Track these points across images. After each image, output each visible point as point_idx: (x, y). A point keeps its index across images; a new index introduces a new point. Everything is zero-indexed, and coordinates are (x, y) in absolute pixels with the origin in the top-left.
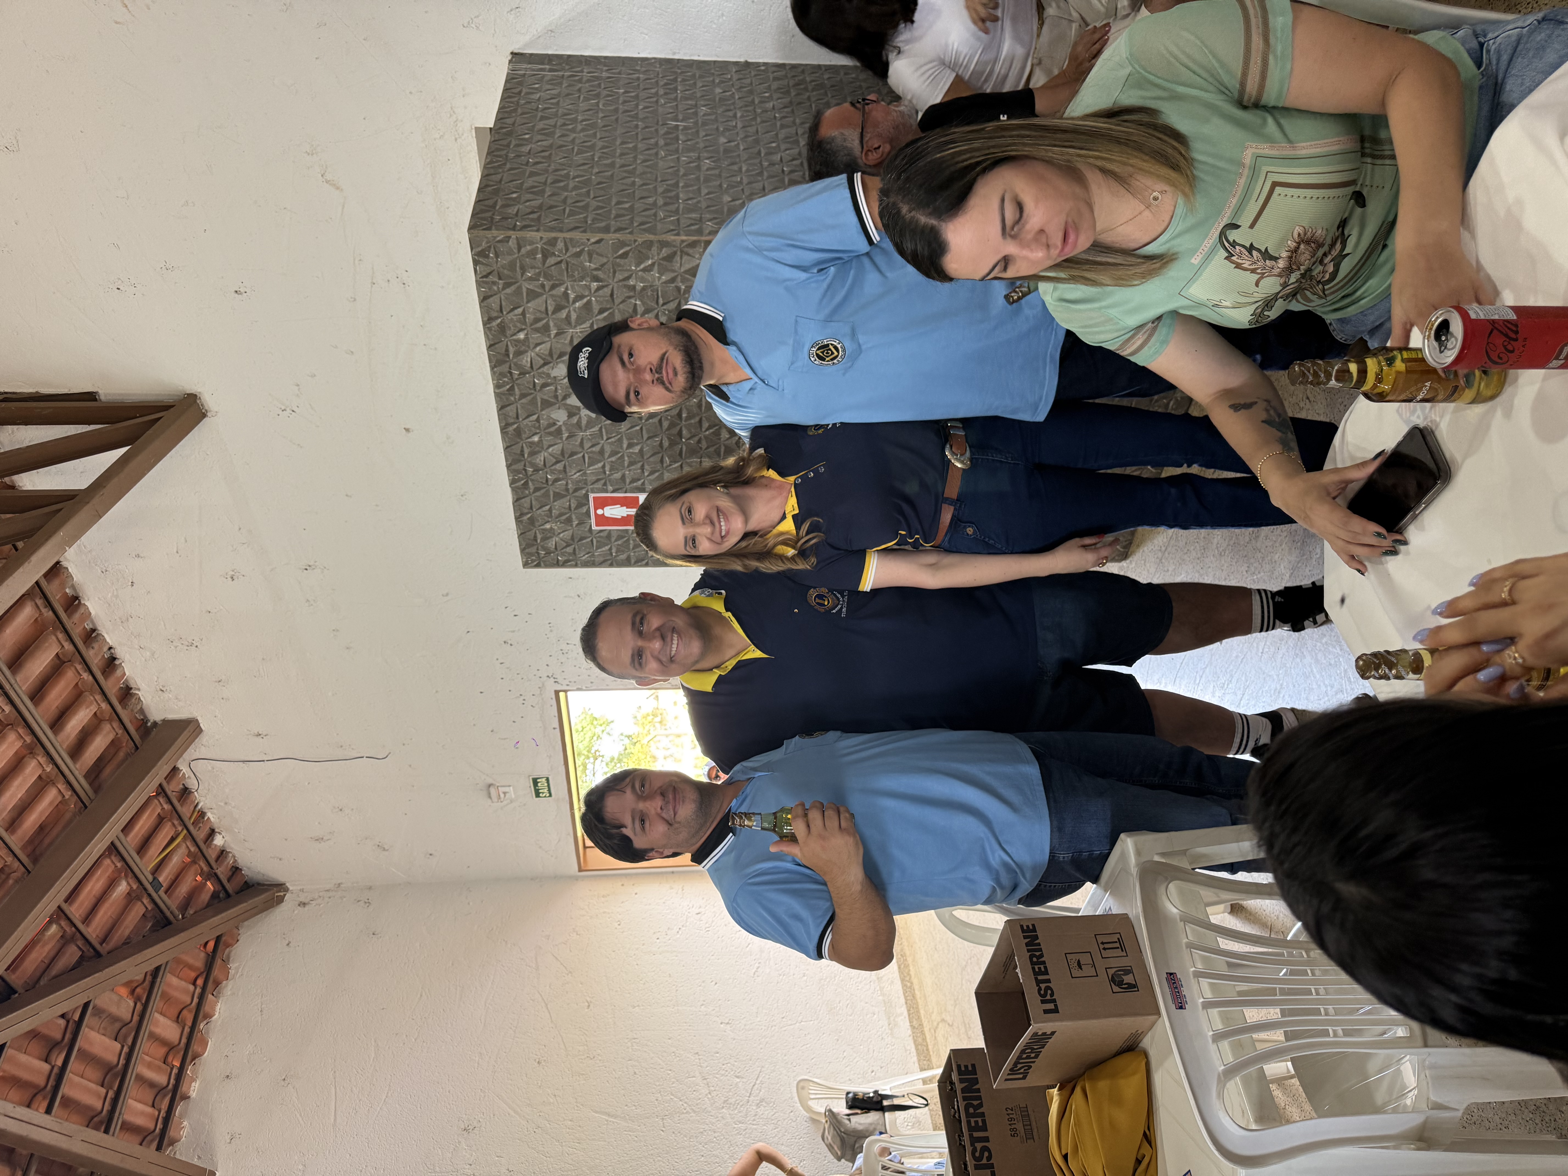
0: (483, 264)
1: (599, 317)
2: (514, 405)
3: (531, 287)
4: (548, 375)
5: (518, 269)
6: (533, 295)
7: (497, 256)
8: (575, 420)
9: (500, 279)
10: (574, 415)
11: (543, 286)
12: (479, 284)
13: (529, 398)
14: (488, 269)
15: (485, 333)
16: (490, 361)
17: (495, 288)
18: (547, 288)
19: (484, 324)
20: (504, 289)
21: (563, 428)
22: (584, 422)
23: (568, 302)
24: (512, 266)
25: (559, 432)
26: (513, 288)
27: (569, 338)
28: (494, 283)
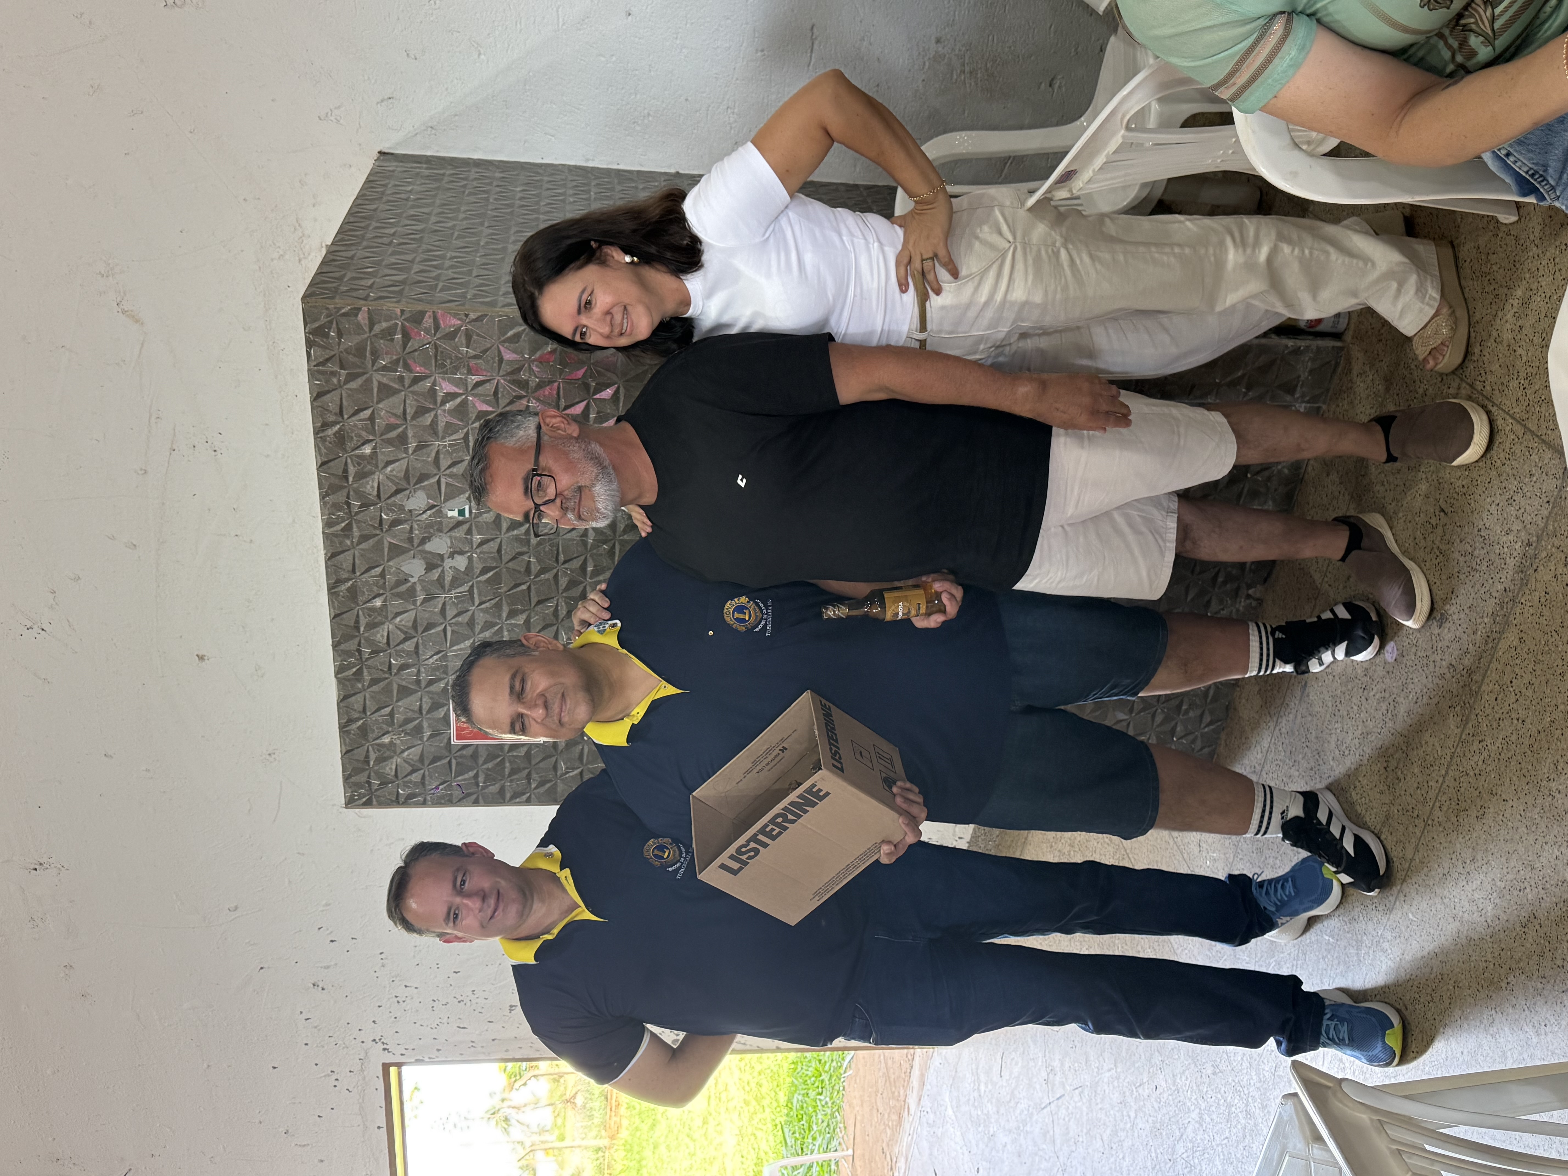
0: (319, 346)
2: (351, 553)
3: (385, 380)
4: (401, 508)
5: (368, 354)
6: (386, 391)
7: (340, 335)
8: (435, 574)
9: (342, 367)
10: (435, 566)
11: (401, 379)
12: (312, 374)
13: (371, 542)
14: (328, 353)
15: (316, 445)
16: (320, 487)
17: (335, 380)
18: (407, 382)
19: (316, 433)
20: (347, 382)
21: (418, 588)
22: (448, 579)
23: (435, 403)
24: (360, 351)
25: (412, 592)
26: (359, 381)
27: (433, 454)
28: (333, 374)
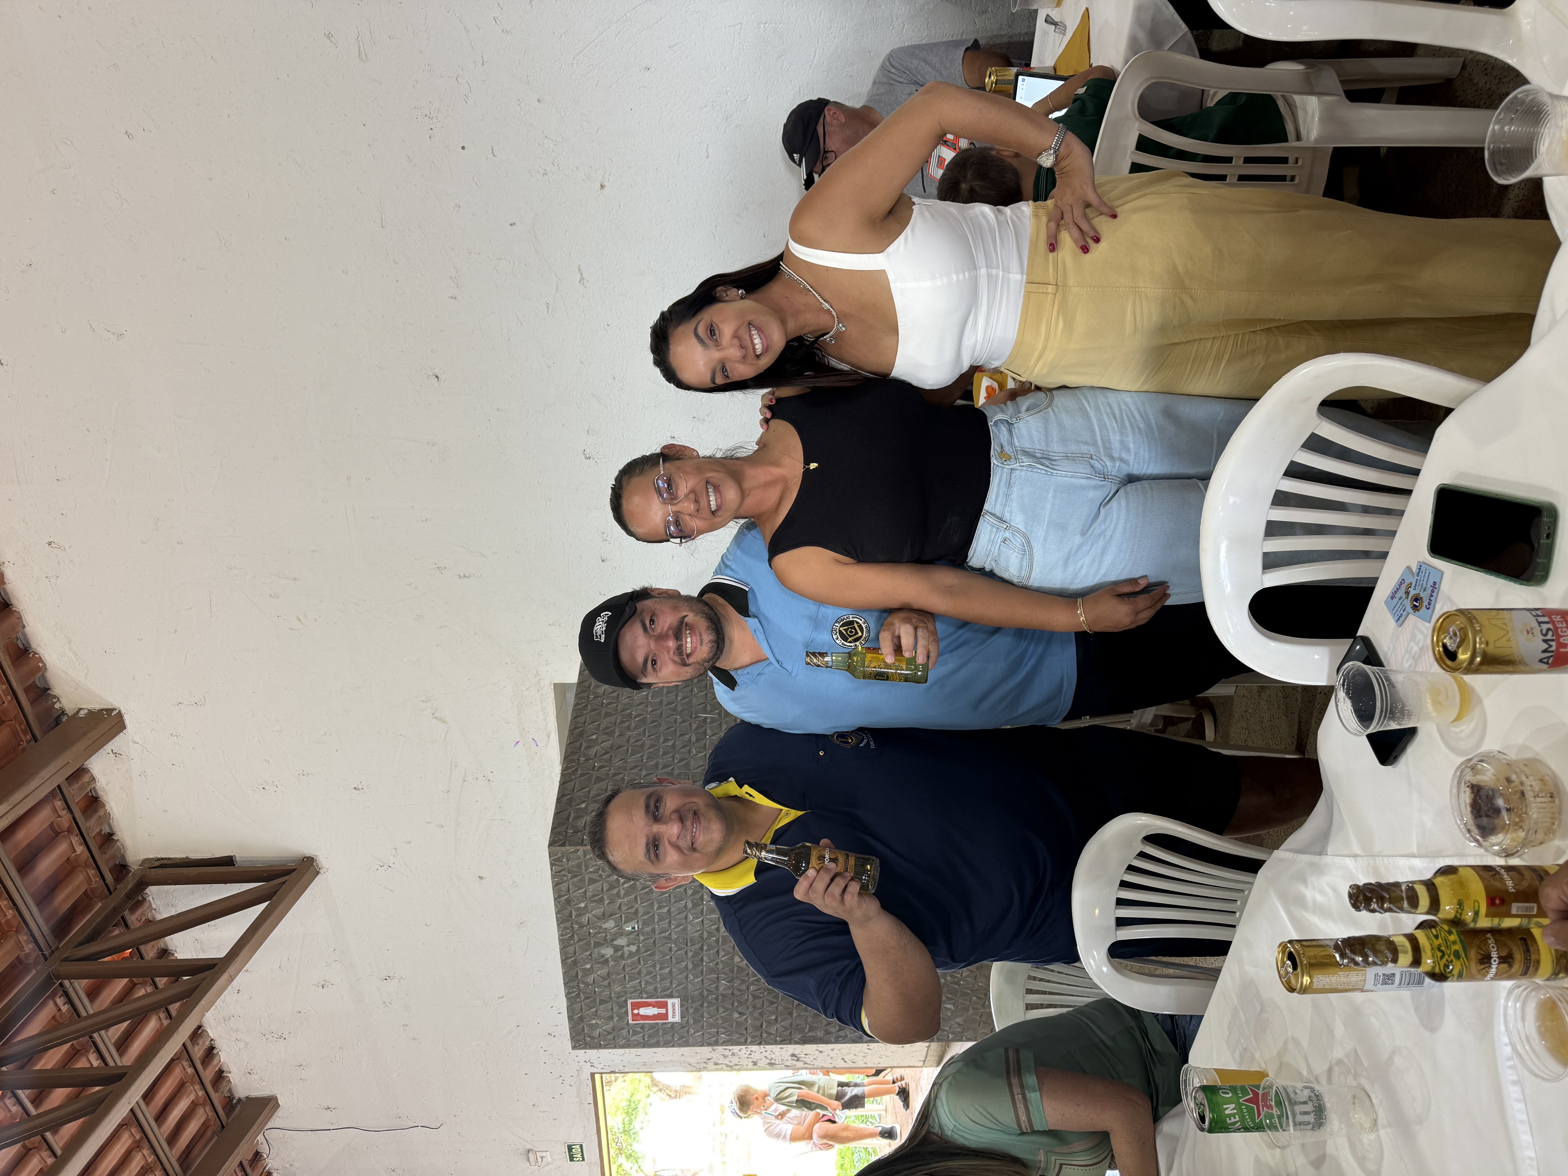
0: (557, 865)
1: (642, 892)
2: (573, 946)
3: (592, 877)
4: (601, 928)
5: (583, 867)
6: (592, 881)
7: (568, 860)
8: (619, 954)
9: (569, 873)
10: (620, 950)
11: (601, 876)
12: (553, 877)
13: (585, 942)
14: (560, 868)
15: (555, 904)
16: (557, 920)
17: (565, 879)
18: (604, 877)
19: (555, 899)
20: (571, 879)
21: (610, 959)
22: (626, 955)
23: (619, 884)
24: (579, 866)
25: (607, 961)
26: (579, 878)
27: (618, 905)
28: (565, 876)
